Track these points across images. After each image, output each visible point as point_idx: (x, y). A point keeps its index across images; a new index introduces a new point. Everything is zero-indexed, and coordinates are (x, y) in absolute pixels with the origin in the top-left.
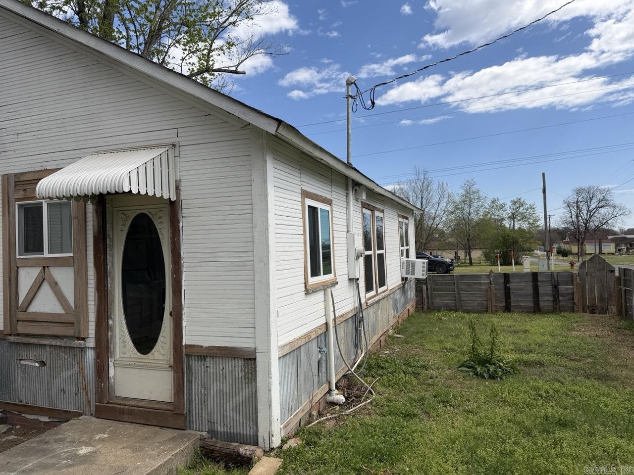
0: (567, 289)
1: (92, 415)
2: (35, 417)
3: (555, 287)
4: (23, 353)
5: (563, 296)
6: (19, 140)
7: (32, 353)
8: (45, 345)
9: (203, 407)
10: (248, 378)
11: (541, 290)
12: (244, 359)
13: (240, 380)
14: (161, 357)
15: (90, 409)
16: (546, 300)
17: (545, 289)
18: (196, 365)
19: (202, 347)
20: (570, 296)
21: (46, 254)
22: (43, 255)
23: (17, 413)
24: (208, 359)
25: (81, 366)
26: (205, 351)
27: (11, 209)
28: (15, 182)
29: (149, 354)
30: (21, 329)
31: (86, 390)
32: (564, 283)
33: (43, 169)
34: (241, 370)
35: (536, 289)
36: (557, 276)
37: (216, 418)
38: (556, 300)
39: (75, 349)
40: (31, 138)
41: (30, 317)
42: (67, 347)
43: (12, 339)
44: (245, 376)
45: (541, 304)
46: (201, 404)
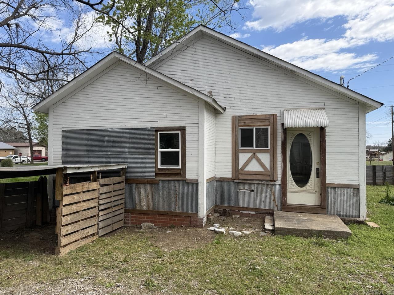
0: (390, 174)
1: (278, 210)
2: (247, 212)
3: (384, 173)
4: (241, 187)
5: (388, 177)
6: (241, 102)
7: (246, 187)
8: (254, 183)
9: (334, 206)
10: (355, 195)
11: (377, 174)
12: (353, 188)
13: (351, 196)
14: (310, 188)
15: (277, 208)
16: (379, 180)
17: (379, 174)
18: (330, 191)
19: (334, 184)
20: (392, 177)
21: (255, 148)
22: (253, 148)
23: (237, 211)
24: (336, 188)
25: (272, 192)
26: (336, 185)
27: (236, 130)
28: (239, 119)
29: (304, 187)
30: (241, 177)
31: (275, 200)
32: (389, 171)
33: (254, 114)
34: (352, 192)
35: (374, 173)
36: (386, 167)
37: (340, 210)
38: (384, 179)
39: (270, 185)
40: (249, 102)
41: (246, 173)
42: (265, 184)
43: (237, 181)
44: (353, 194)
45: (377, 181)
46: (333, 205)
